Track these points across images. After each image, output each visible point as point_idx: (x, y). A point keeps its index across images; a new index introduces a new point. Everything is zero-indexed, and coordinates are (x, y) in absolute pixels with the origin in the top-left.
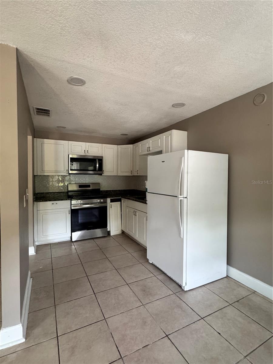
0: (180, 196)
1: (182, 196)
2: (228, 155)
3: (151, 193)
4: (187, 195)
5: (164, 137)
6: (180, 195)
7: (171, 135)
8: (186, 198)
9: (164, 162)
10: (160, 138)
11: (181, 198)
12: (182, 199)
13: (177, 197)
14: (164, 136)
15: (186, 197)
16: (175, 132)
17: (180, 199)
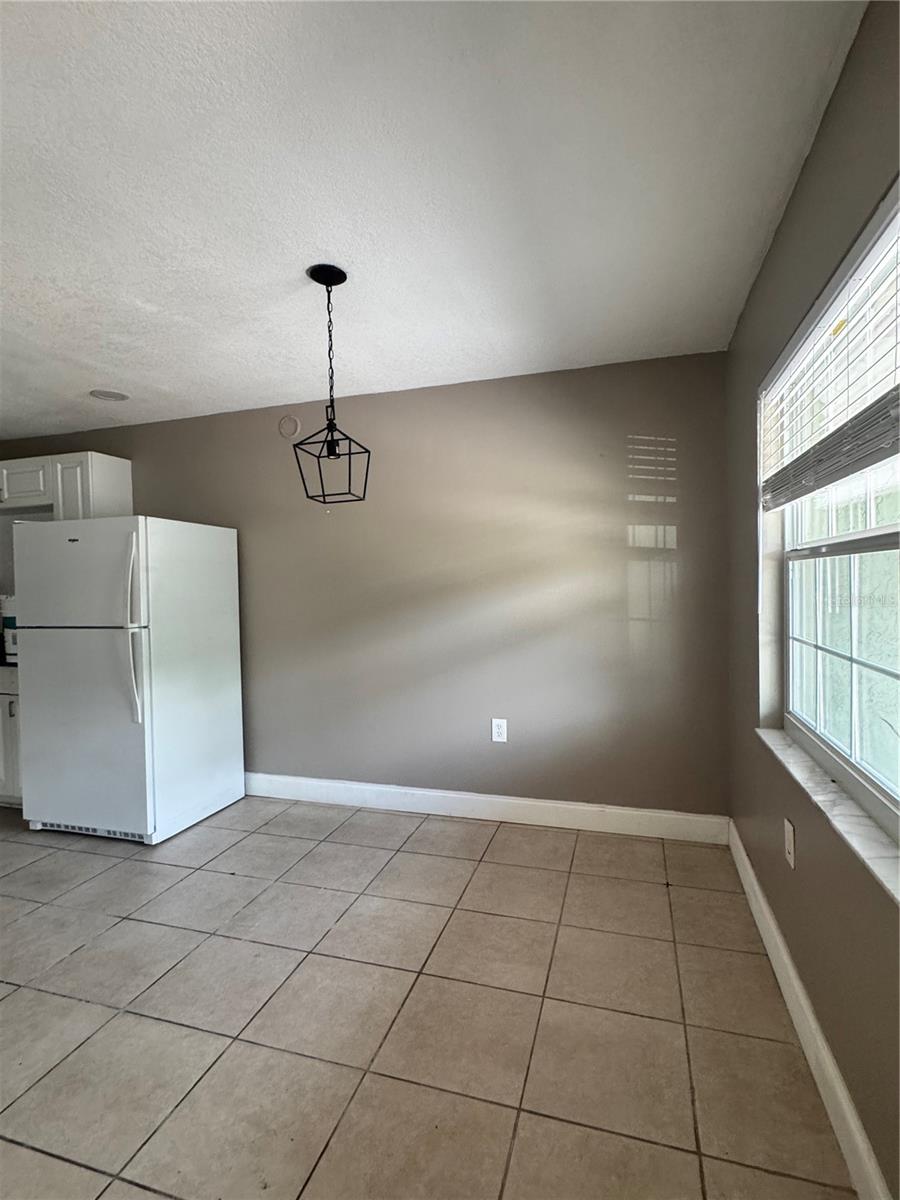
0: (130, 625)
1: (136, 625)
2: (235, 530)
3: (29, 628)
4: (149, 622)
5: (56, 467)
6: (132, 622)
7: (83, 465)
8: (145, 627)
9: (74, 540)
10: (43, 466)
11: (133, 628)
12: (137, 630)
13: (122, 628)
14: (58, 464)
15: (146, 625)
16: (95, 459)
17: (131, 631)
